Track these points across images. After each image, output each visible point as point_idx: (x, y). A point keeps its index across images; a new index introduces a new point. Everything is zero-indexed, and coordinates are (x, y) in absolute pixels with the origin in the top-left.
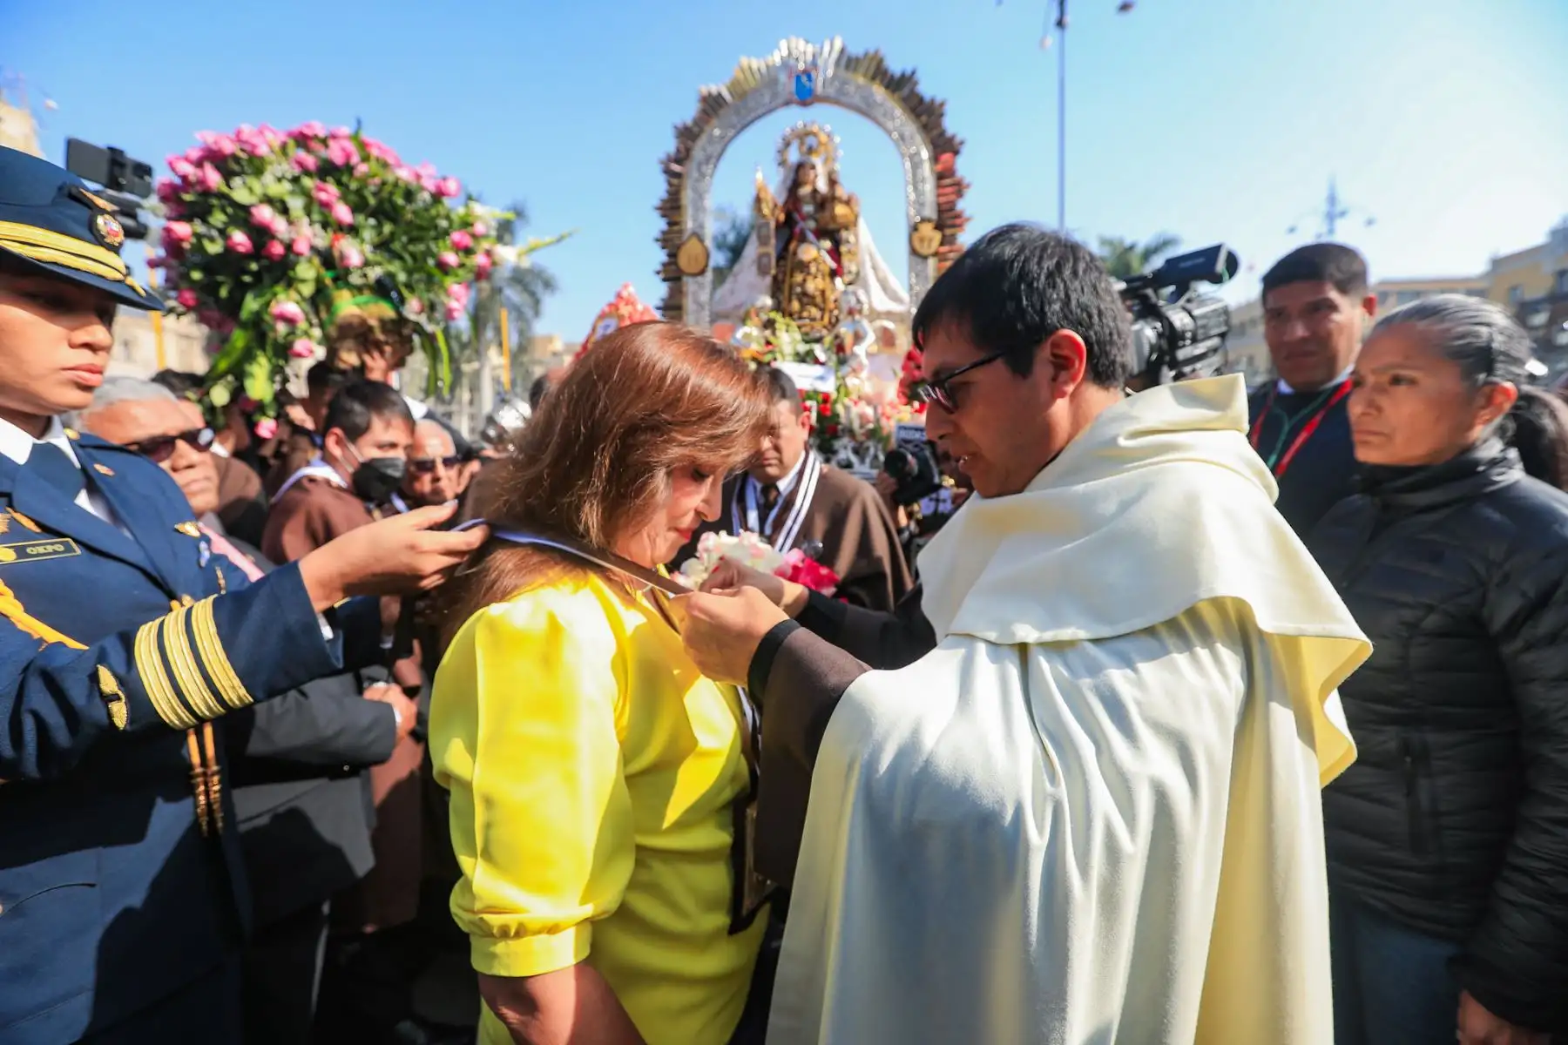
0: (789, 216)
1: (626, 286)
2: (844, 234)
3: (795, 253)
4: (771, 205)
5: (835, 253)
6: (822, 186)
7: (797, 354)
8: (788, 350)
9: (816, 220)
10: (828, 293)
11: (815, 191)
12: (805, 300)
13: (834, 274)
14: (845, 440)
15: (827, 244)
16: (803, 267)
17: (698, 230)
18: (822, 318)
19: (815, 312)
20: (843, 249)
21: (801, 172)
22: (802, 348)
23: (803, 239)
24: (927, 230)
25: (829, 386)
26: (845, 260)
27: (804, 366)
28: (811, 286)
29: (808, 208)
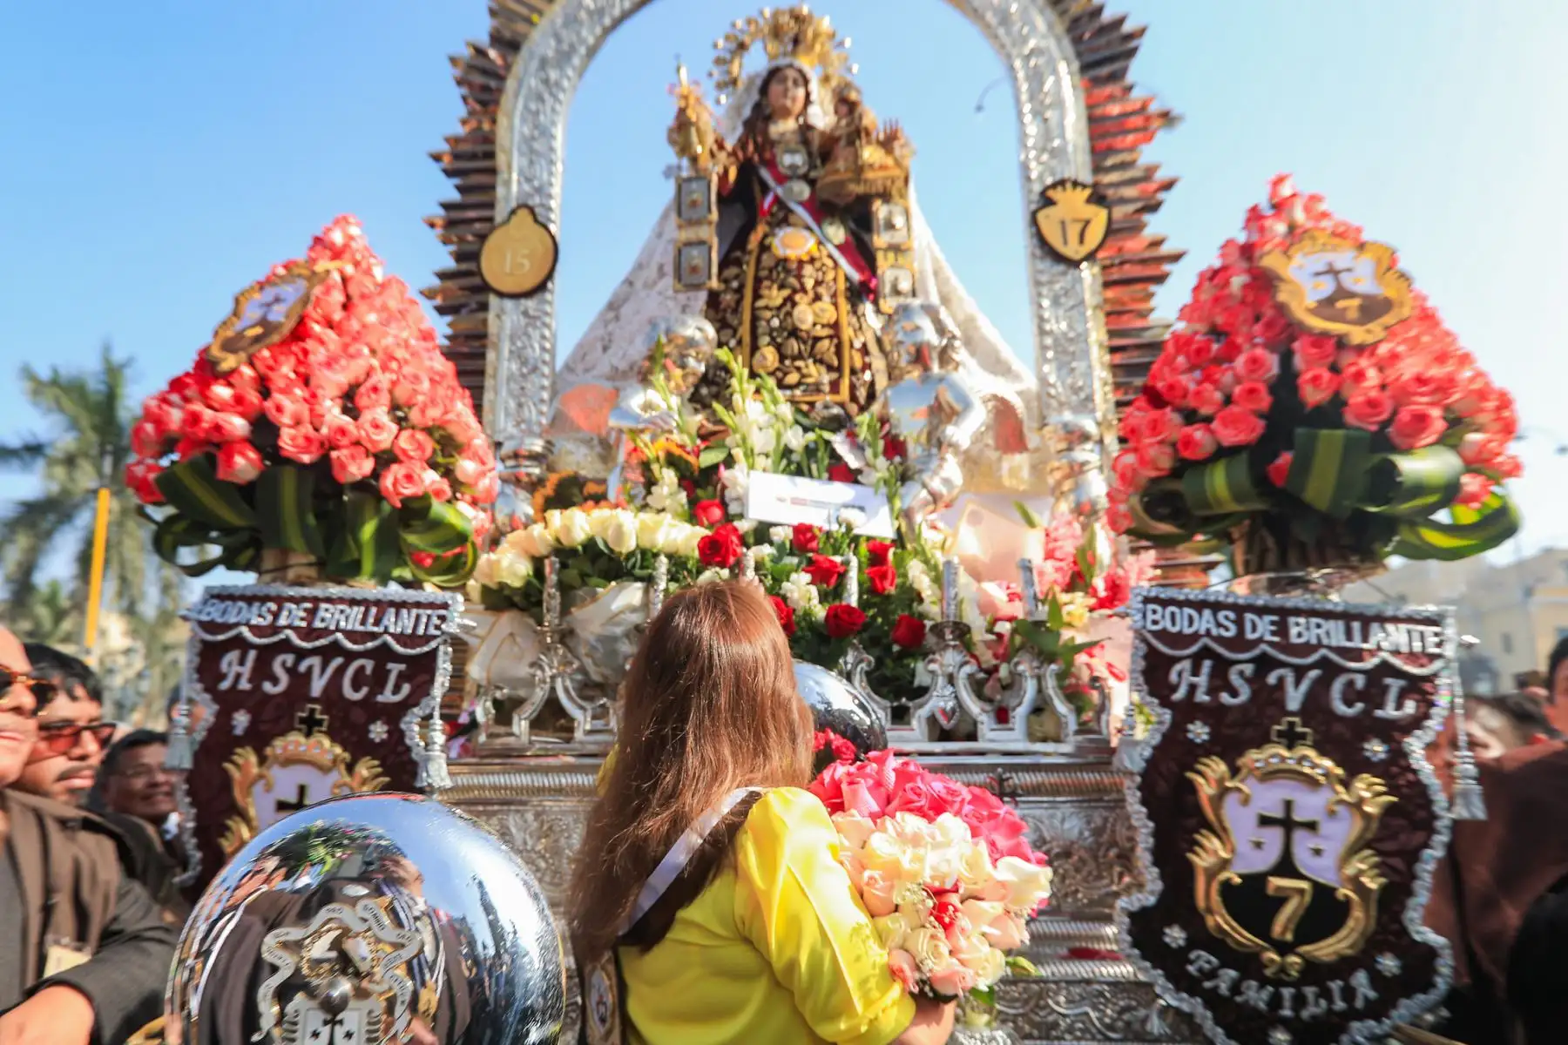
0: (747, 169)
1: (342, 221)
2: (880, 210)
3: (764, 248)
4: (710, 140)
5: (861, 252)
6: (822, 117)
7: (787, 452)
8: (762, 441)
9: (812, 183)
10: (847, 333)
11: (806, 129)
12: (794, 346)
13: (860, 292)
14: (950, 658)
15: (837, 233)
16: (786, 270)
17: (535, 201)
18: (835, 387)
19: (816, 373)
20: (880, 240)
21: (775, 88)
22: (796, 439)
23: (783, 217)
24: (1073, 203)
25: (880, 525)
26: (884, 263)
27: (802, 481)
28: (806, 315)
29: (793, 159)
